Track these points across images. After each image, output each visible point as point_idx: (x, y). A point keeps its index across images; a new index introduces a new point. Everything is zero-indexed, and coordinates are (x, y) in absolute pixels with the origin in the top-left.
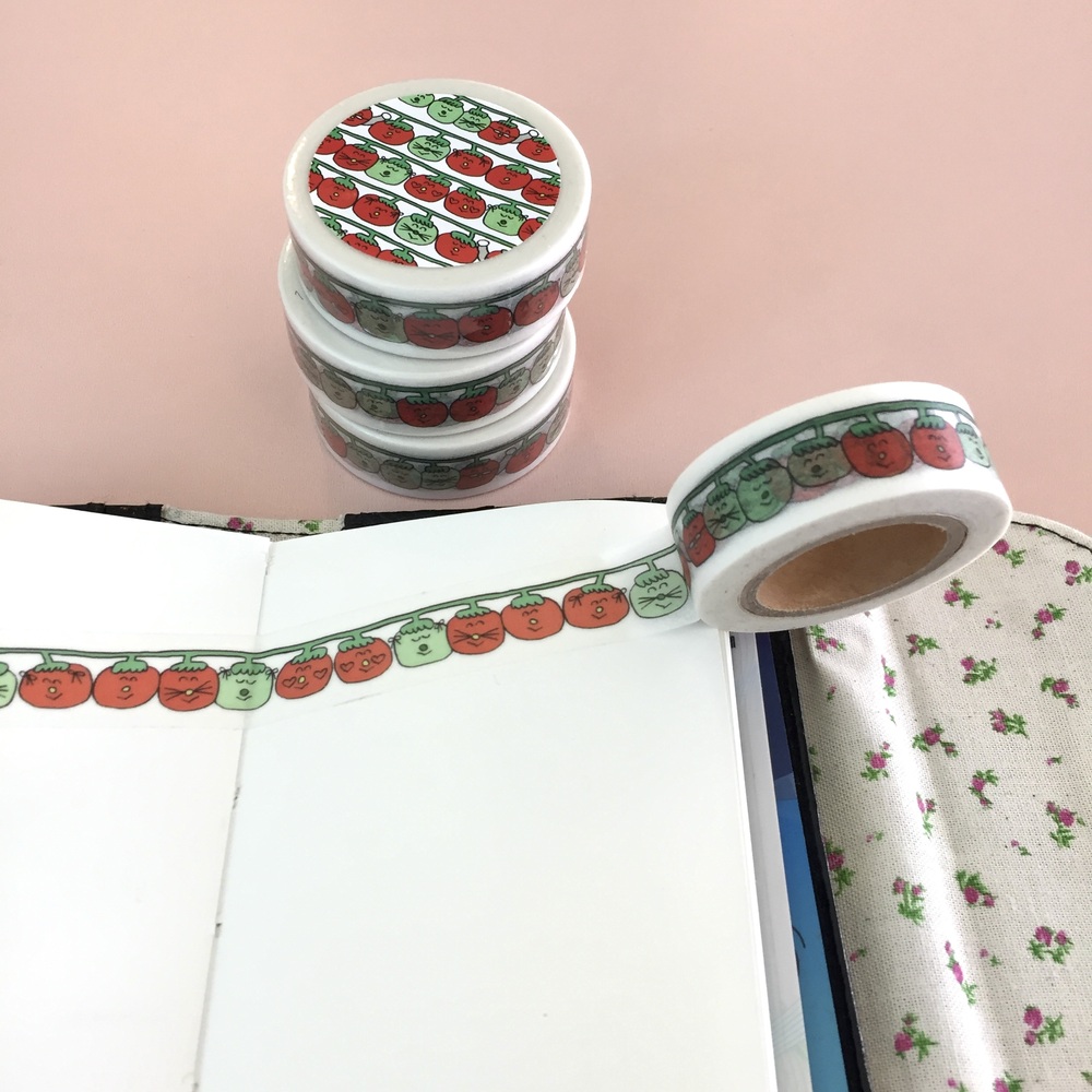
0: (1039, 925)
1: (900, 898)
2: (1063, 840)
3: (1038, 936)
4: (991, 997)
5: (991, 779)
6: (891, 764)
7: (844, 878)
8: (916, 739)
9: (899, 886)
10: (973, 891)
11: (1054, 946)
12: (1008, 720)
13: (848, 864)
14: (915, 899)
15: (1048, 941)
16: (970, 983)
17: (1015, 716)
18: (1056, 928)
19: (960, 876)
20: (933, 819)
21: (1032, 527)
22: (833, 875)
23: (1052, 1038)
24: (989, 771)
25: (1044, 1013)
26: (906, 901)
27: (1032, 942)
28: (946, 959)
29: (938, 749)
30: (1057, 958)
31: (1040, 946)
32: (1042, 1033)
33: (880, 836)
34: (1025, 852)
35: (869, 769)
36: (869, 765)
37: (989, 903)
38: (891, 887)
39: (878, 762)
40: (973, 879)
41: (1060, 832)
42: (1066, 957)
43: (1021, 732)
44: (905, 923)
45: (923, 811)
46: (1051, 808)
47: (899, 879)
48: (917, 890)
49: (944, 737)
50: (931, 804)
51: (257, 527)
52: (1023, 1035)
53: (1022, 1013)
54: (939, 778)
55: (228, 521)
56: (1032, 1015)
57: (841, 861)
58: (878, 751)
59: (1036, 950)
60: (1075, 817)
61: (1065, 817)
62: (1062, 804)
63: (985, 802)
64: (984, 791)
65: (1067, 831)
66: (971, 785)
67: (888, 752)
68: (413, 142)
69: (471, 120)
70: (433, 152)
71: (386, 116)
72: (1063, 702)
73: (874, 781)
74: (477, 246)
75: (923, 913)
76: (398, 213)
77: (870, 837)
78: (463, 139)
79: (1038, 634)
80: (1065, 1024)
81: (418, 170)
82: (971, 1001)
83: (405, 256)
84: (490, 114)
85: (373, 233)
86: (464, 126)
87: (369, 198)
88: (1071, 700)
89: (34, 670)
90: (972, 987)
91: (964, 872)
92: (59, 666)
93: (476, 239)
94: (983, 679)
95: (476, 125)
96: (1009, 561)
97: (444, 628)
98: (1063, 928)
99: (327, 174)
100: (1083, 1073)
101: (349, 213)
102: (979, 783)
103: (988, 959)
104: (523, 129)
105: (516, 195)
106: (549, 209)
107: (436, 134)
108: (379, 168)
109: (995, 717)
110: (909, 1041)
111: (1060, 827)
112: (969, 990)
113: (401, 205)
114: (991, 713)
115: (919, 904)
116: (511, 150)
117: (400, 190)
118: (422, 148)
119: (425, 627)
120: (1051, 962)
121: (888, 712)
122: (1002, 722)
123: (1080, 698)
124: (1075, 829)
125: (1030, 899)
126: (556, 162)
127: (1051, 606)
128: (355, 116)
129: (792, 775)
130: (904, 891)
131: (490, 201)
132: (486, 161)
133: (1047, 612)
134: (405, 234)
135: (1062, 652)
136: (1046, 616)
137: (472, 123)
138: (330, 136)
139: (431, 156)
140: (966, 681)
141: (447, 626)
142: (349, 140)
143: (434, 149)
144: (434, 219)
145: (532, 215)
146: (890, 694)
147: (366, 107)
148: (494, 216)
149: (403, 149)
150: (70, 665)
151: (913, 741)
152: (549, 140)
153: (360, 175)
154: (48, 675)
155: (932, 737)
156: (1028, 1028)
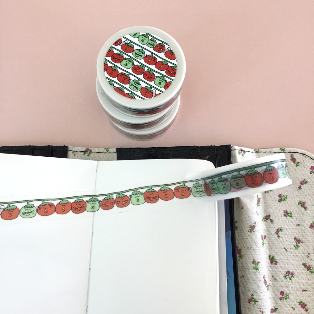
0: (287, 270)
1: (254, 265)
2: (297, 247)
3: (286, 273)
4: (273, 287)
5: (281, 230)
6: (256, 228)
7: (241, 257)
8: (263, 218)
9: (254, 262)
10: (272, 260)
11: (290, 276)
12: (288, 213)
13: (242, 254)
14: (257, 265)
15: (289, 274)
16: (268, 285)
17: (290, 212)
18: (291, 271)
19: (270, 256)
20: (265, 241)
21: (303, 154)
22: (238, 255)
23: (286, 299)
24: (281, 228)
25: (285, 293)
26: (255, 265)
27: (285, 275)
28: (263, 280)
29: (269, 221)
30: (290, 279)
31: (287, 276)
32: (284, 298)
33: (251, 248)
34: (287, 251)
35: (250, 230)
36: (250, 229)
37: (276, 264)
38: (252, 262)
39: (252, 228)
40: (273, 257)
41: (296, 245)
42: (293, 279)
43: (291, 217)
44: (254, 271)
45: (262, 239)
46: (295, 238)
47: (254, 260)
48: (258, 263)
49: (271, 218)
50: (265, 236)
51: (93, 151)
52: (279, 298)
53: (280, 292)
54: (268, 230)
55: (85, 149)
56: (282, 293)
57: (240, 252)
58: (253, 225)
59: (285, 277)
60: (301, 241)
61: (298, 241)
62: (298, 237)
63: (279, 236)
64: (279, 234)
65: (298, 245)
66: (276, 232)
67: (255, 225)
68: (134, 52)
69: (151, 43)
70: (140, 56)
71: (126, 42)
72: (303, 208)
73: (251, 233)
74: (152, 92)
75: (259, 269)
76: (130, 79)
77: (248, 248)
78: (149, 51)
79: (300, 188)
80: (289, 295)
81: (136, 63)
82: (268, 289)
83: (132, 96)
84: (157, 41)
85: (123, 87)
86: (149, 45)
87: (122, 74)
88: (305, 208)
89: (40, 205)
90: (269, 285)
91: (271, 255)
92: (46, 203)
93: (152, 89)
94: (283, 201)
95: (153, 45)
96: (295, 165)
97: (143, 194)
98: (293, 271)
99: (109, 65)
100: (292, 308)
101: (115, 79)
102: (278, 231)
103: (274, 278)
104: (166, 47)
105: (164, 72)
106: (173, 78)
107: (141, 48)
108: (124, 62)
109: (285, 212)
110: (251, 300)
111: (297, 244)
112: (268, 287)
113: (131, 77)
114: (284, 211)
115: (258, 266)
116: (162, 55)
117: (130, 71)
118: (136, 54)
119: (138, 194)
120: (289, 280)
121: (257, 212)
122: (287, 214)
123: (308, 208)
124: (300, 244)
125: (286, 264)
126: (176, 60)
127: (305, 180)
128: (117, 42)
129: (230, 232)
130: (255, 263)
131: (157, 75)
132: (155, 59)
133: (303, 181)
134: (132, 87)
135: (306, 194)
136: (303, 183)
137: (151, 44)
138: (109, 50)
139: (139, 57)
140: (279, 201)
141: (144, 194)
142: (116, 51)
143: (140, 54)
144: (140, 82)
145: (168, 80)
146: (258, 206)
147: (120, 38)
148: (157, 81)
149: (131, 54)
150: (49, 203)
151: (263, 219)
152: (174, 51)
153: (118, 65)
154: (44, 207)
155: (267, 218)
156: (281, 296)
